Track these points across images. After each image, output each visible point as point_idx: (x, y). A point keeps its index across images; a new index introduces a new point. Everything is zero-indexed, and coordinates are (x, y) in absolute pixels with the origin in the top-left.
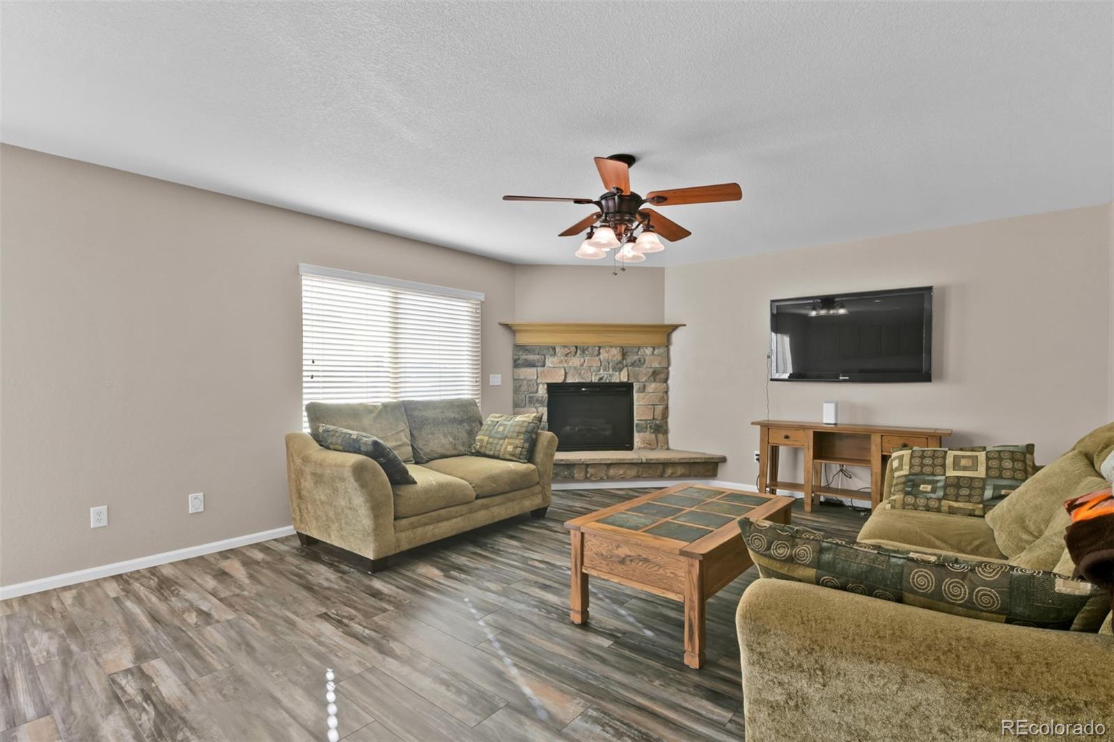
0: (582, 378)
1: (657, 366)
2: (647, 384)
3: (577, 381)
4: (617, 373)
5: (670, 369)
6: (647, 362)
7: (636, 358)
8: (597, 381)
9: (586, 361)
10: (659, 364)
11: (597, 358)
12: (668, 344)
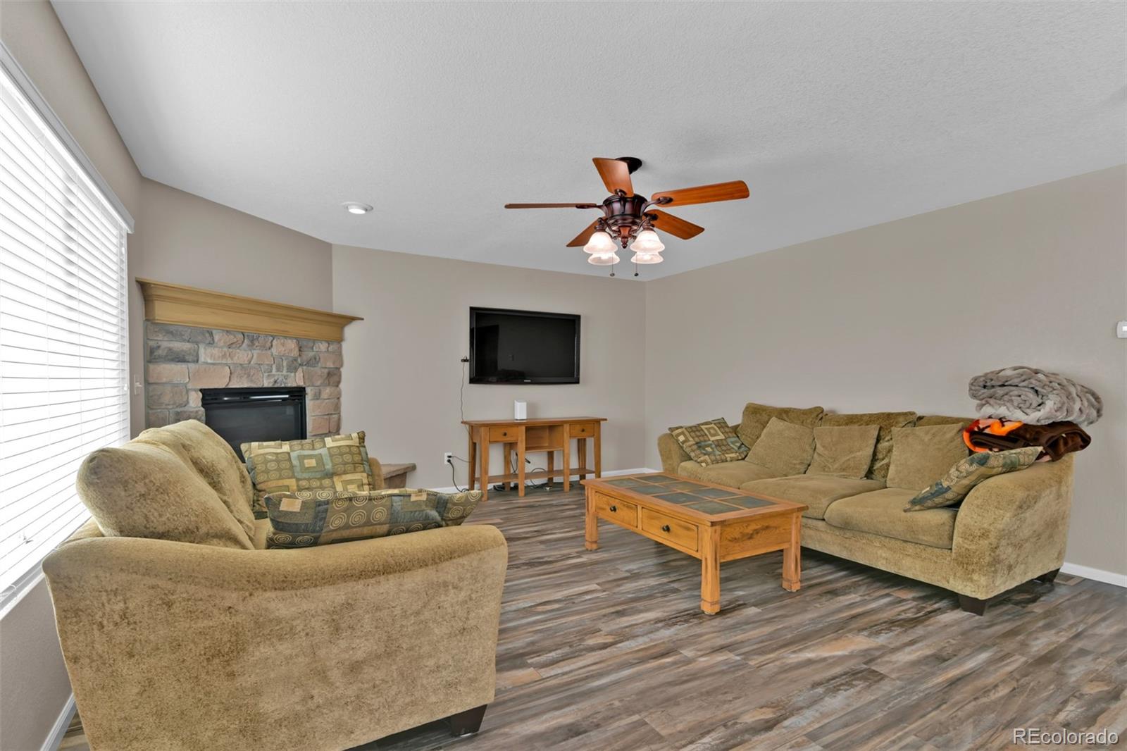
0: (252, 381)
1: (332, 366)
2: (321, 388)
3: (246, 386)
4: (293, 374)
5: (342, 370)
6: (322, 360)
7: (311, 354)
8: (270, 385)
9: (255, 357)
10: (334, 363)
11: (269, 352)
12: (340, 340)
